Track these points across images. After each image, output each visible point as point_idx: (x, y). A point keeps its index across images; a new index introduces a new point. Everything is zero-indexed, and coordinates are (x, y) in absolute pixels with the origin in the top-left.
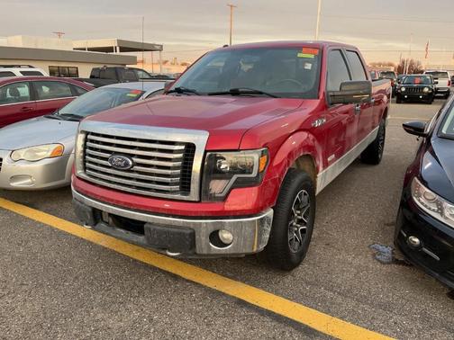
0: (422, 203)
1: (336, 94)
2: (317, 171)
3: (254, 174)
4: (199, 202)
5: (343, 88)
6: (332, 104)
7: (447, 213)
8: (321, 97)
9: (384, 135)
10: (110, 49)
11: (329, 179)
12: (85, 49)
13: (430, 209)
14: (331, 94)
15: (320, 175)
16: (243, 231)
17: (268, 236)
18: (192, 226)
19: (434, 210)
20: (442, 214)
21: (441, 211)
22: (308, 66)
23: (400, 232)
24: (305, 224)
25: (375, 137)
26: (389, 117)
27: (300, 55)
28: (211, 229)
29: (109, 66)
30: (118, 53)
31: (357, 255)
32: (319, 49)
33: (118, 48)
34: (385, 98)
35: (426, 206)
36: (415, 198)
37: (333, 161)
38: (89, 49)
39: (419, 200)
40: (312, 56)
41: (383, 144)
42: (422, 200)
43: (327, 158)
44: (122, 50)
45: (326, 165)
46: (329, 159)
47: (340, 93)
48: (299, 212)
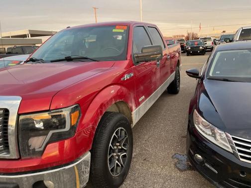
0: (201, 129)
1: (139, 55)
2: (131, 110)
3: (67, 128)
4: (20, 159)
5: (144, 51)
6: (138, 62)
7: (218, 137)
8: (129, 58)
9: (179, 76)
10: (25, 36)
11: (142, 113)
12: (9, 37)
13: (206, 134)
14: (137, 56)
15: (134, 112)
16: (62, 178)
17: (88, 175)
18: (14, 181)
19: (209, 135)
20: (215, 137)
21: (214, 135)
22: (120, 38)
23: (189, 150)
24: (125, 151)
25: (173, 79)
26: (181, 65)
27: (114, 30)
28: (32, 182)
29: (17, 46)
30: (30, 38)
31: (164, 166)
32: (127, 27)
33: (29, 35)
34: (177, 55)
35: (203, 131)
36: (196, 125)
37: (143, 100)
38: (12, 37)
39: (199, 127)
40: (122, 31)
41: (179, 81)
42: (201, 126)
43: (138, 99)
44: (32, 35)
45: (138, 104)
46: (140, 100)
47: (142, 55)
48: (118, 144)
